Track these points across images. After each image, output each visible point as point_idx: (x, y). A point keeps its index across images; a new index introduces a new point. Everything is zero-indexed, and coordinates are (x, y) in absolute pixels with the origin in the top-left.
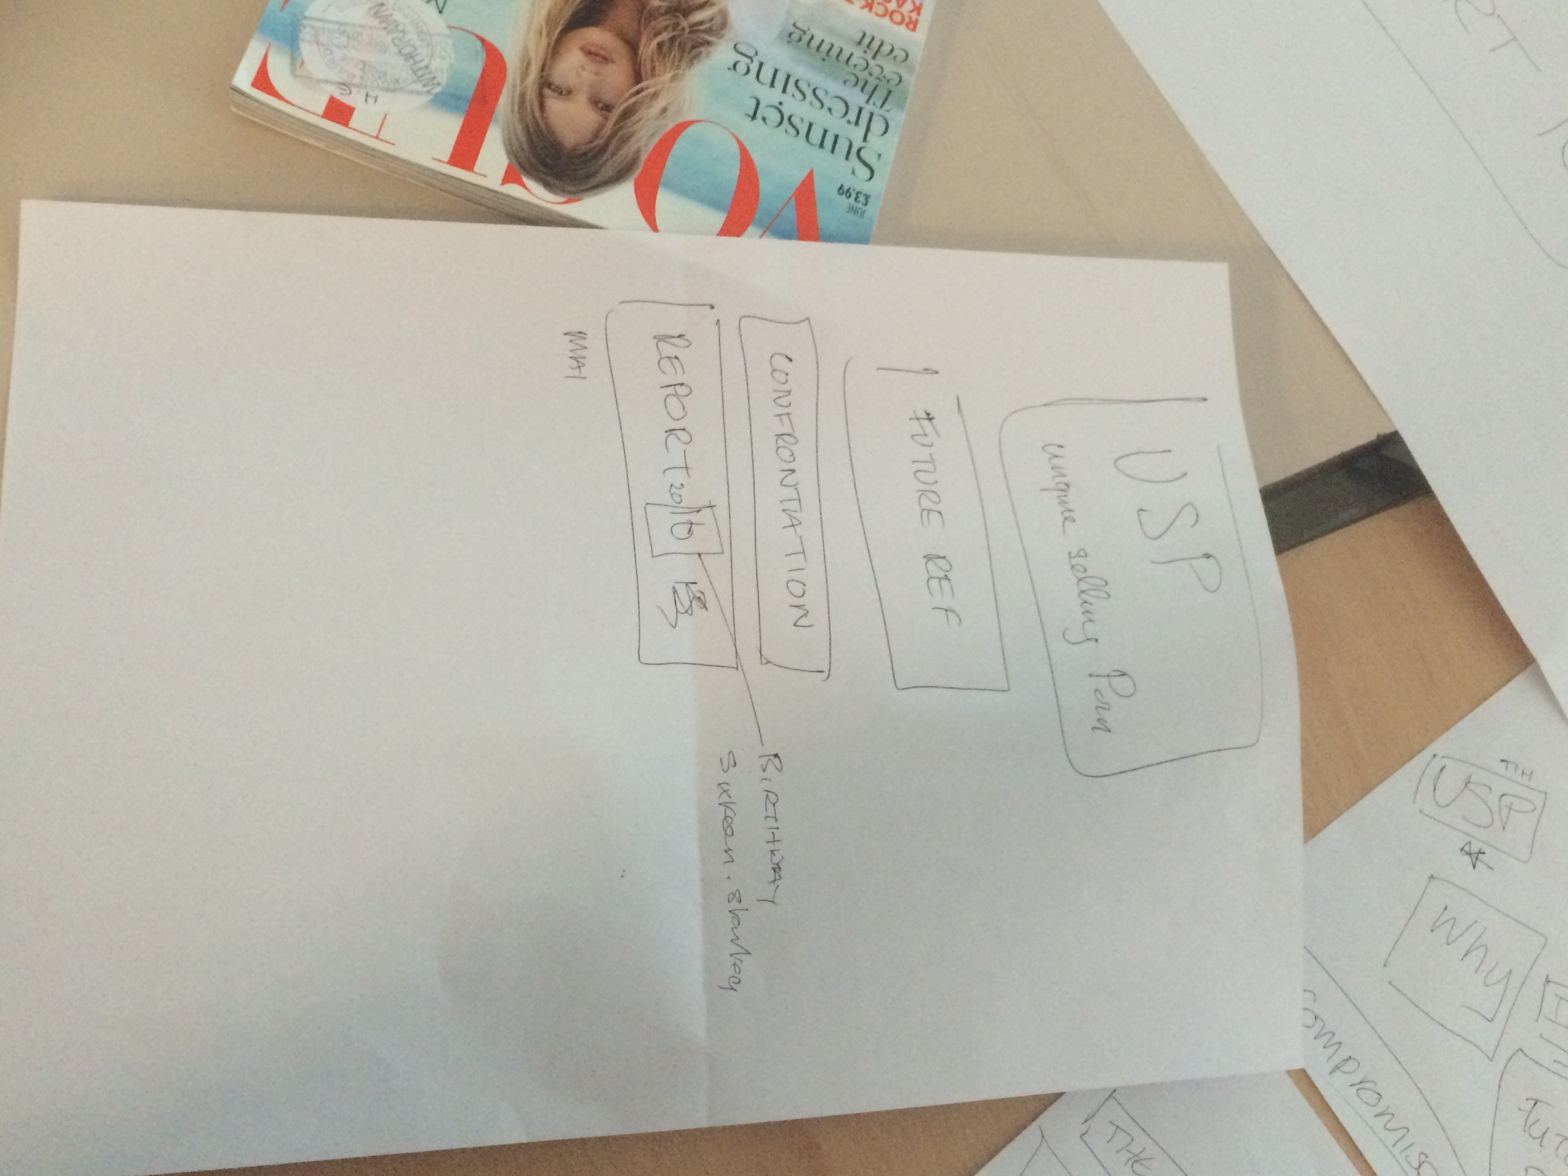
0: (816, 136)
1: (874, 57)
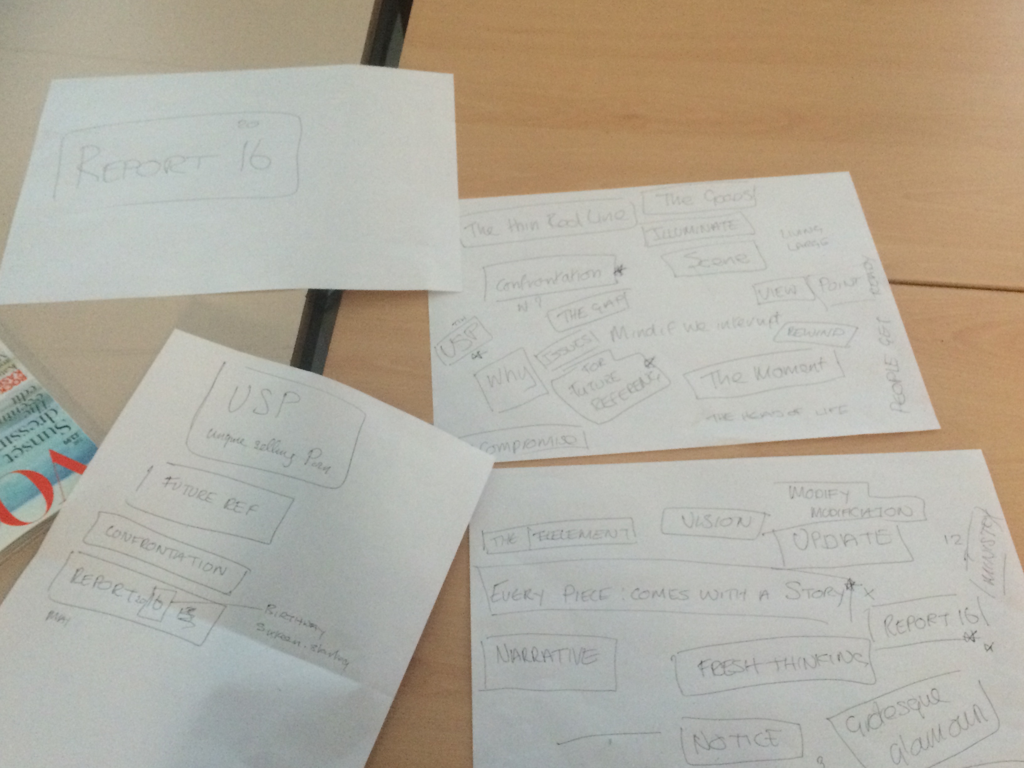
0: (37, 440)
1: (25, 400)
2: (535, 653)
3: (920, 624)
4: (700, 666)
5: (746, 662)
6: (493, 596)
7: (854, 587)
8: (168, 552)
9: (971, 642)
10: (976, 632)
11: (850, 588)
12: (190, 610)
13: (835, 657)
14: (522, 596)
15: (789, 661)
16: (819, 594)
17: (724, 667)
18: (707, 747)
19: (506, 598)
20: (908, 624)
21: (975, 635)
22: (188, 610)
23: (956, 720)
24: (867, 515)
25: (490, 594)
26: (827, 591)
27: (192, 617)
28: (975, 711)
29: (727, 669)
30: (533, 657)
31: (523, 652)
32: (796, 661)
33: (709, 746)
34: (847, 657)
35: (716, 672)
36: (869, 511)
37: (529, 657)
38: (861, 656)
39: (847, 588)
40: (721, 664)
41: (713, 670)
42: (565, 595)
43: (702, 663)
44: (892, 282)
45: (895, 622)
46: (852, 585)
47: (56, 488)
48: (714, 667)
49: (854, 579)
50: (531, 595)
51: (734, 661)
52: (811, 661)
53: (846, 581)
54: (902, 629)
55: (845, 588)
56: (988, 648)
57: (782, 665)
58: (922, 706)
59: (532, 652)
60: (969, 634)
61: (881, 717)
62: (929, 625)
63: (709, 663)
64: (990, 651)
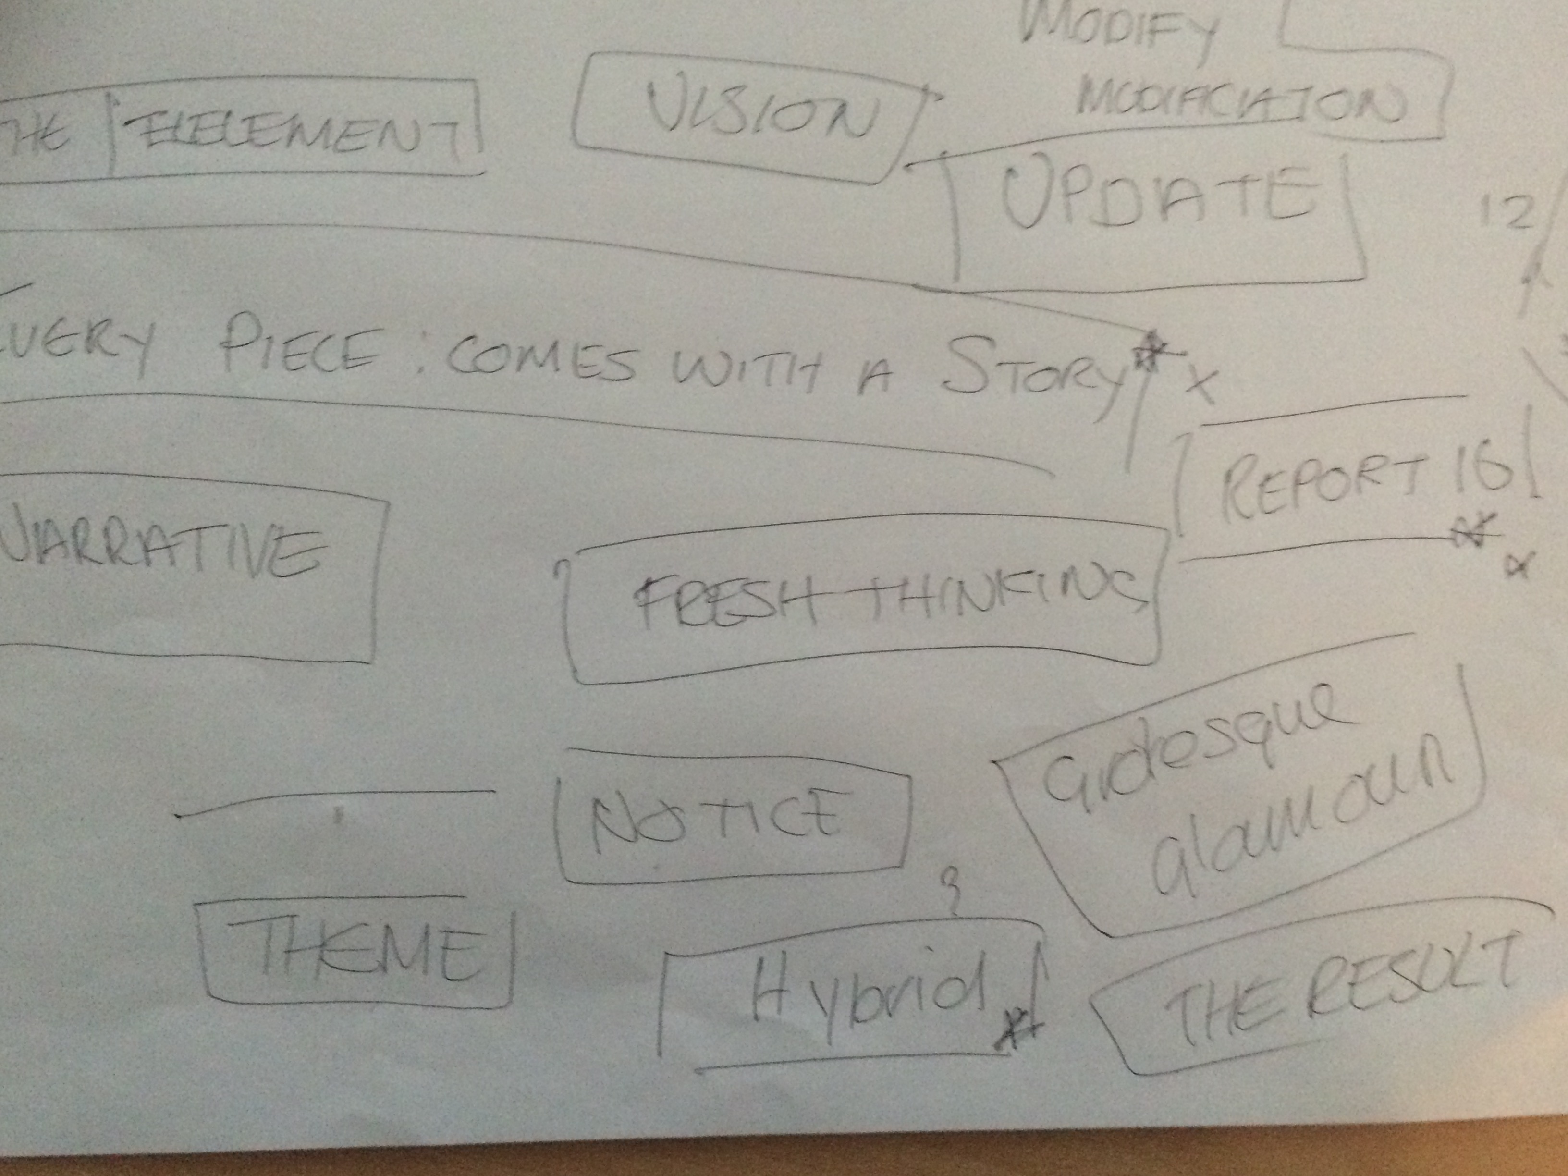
2: (116, 532)
3: (1334, 484)
4: (642, 595)
5: (784, 586)
7: (1160, 359)
9: (1469, 548)
10: (1493, 516)
11: (1147, 363)
13: (1053, 584)
14: (79, 343)
15: (914, 589)
16: (1048, 378)
17: (714, 601)
18: (628, 832)
19: (22, 345)
20: (1298, 483)
21: (1488, 528)
23: (1364, 777)
24: (1257, 112)
26: (1076, 368)
28: (1423, 752)
29: (722, 607)
30: (109, 549)
31: (75, 529)
32: (934, 588)
33: (636, 831)
34: (1090, 580)
35: (689, 615)
36: (1266, 97)
37: (96, 547)
38: (1131, 577)
39: (1139, 364)
40: (706, 590)
41: (679, 608)
42: (227, 346)
43: (649, 583)
45: (1258, 476)
46: (1155, 352)
48: (684, 601)
49: (1163, 335)
50: (108, 340)
51: (747, 583)
52: (982, 593)
53: (1138, 339)
54: (1270, 502)
55: (1131, 359)
56: (1513, 566)
57: (891, 599)
58: (1276, 732)
59: (106, 532)
60: (1472, 522)
61: (1148, 758)
62: (1359, 490)
63: (670, 587)
64: (1519, 575)
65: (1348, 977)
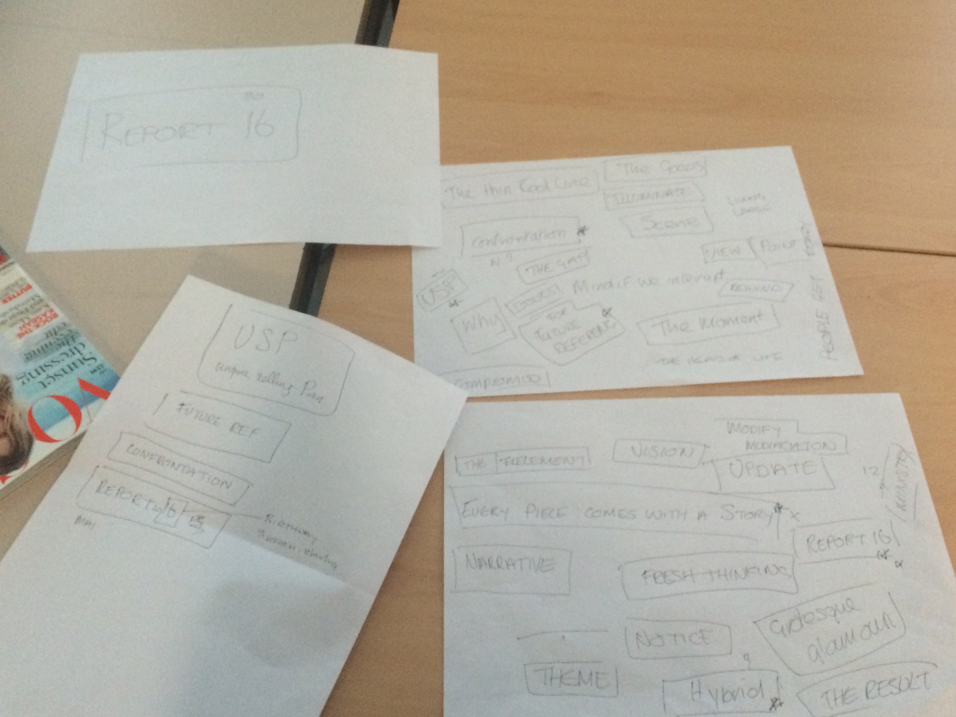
0: (67, 370)
1: (56, 335)
2: (500, 561)
3: (839, 543)
4: (644, 576)
5: (684, 572)
6: (464, 511)
7: (782, 510)
8: (181, 468)
9: (883, 560)
10: (888, 550)
11: (778, 511)
12: (199, 518)
13: (762, 571)
14: (489, 513)
15: (722, 572)
16: (750, 516)
17: (665, 576)
18: (648, 644)
19: (475, 514)
20: (828, 542)
21: (887, 554)
22: (198, 517)
23: (868, 626)
24: (796, 448)
25: (461, 511)
26: (758, 513)
27: (201, 524)
28: (884, 618)
29: (667, 578)
30: (498, 565)
31: (489, 560)
32: (728, 573)
33: (650, 643)
34: (773, 570)
35: (657, 580)
36: (797, 445)
37: (495, 564)
38: (785, 569)
39: (776, 511)
40: (662, 574)
41: (655, 579)
42: (527, 512)
43: (645, 572)
44: (825, 245)
45: (817, 540)
46: (780, 508)
47: (84, 411)
48: (656, 576)
49: (782, 503)
50: (497, 511)
51: (673, 572)
52: (742, 573)
53: (774, 505)
54: (822, 547)
55: (774, 511)
56: (898, 564)
57: (715, 576)
58: (837, 612)
59: (497, 561)
60: (882, 552)
61: (801, 621)
62: (847, 544)
63: (652, 573)
64: (900, 567)
65: (877, 687)
